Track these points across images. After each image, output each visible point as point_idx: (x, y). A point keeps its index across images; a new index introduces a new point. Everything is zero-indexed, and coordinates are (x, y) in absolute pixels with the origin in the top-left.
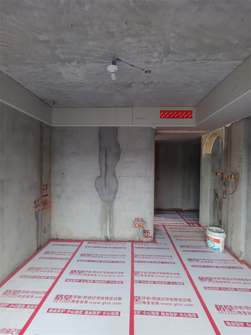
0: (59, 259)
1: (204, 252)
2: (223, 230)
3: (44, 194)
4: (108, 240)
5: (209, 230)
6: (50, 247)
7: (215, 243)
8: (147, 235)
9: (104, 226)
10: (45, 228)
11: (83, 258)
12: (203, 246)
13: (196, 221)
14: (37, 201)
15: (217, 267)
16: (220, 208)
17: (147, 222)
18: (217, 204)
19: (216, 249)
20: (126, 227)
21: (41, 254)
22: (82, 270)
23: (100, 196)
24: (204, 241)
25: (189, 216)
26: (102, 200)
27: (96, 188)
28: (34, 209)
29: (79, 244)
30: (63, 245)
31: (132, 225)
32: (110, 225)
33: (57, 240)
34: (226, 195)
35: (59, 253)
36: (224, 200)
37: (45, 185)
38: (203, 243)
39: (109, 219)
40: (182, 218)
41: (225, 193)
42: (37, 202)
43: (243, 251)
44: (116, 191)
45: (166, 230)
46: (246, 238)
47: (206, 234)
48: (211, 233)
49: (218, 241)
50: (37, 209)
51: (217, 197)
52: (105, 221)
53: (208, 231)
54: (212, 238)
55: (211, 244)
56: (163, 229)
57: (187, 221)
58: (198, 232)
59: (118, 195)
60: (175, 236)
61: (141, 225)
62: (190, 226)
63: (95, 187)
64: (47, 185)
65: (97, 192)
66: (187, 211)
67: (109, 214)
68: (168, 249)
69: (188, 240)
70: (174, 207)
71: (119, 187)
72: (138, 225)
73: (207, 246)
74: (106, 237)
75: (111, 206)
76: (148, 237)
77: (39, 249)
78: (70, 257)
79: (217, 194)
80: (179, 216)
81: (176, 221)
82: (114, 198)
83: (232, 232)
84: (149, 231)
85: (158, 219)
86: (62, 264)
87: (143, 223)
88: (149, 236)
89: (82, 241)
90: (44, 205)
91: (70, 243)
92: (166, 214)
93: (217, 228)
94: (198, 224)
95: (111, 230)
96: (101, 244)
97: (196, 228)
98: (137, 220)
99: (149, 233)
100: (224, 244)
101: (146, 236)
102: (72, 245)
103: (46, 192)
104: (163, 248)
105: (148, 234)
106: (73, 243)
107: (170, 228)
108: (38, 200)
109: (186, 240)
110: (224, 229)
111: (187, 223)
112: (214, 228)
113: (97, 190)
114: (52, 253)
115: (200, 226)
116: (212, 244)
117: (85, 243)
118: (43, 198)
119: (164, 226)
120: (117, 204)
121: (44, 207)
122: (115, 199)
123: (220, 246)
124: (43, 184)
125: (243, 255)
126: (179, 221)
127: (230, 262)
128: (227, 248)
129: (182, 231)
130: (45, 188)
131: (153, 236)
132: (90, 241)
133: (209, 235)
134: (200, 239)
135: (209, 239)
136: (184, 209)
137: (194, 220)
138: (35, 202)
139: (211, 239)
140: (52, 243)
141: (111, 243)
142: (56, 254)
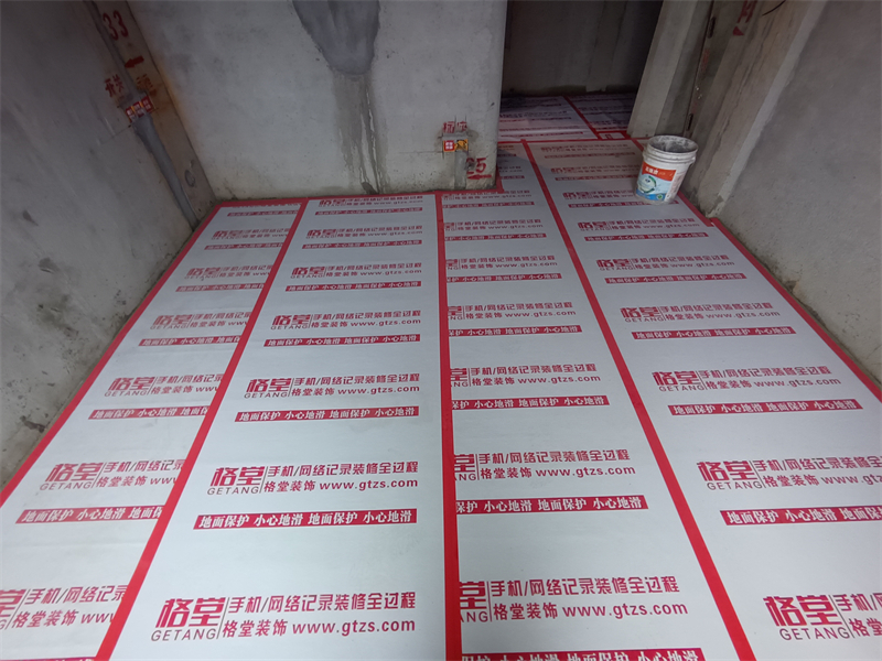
0: (256, 246)
1: (623, 204)
2: (691, 144)
3: (127, 57)
4: (371, 193)
5: (654, 146)
6: (221, 221)
7: (659, 181)
8: (478, 171)
9: (355, 153)
10: (187, 172)
11: (316, 240)
12: (624, 192)
13: (619, 122)
14: (112, 82)
15: (646, 237)
16: (708, 73)
17: (477, 134)
18: (703, 61)
19: (656, 195)
20: (419, 153)
21: (205, 238)
22: (322, 265)
23: (321, 49)
24: (629, 179)
25: (601, 108)
26: (331, 67)
27: (301, 18)
28: (120, 113)
29: (298, 207)
30: (255, 214)
31: (435, 145)
32: (371, 152)
33: (234, 201)
34: (747, 21)
35: (251, 233)
36: (735, 41)
37: (111, 15)
38: (626, 184)
39: (364, 132)
40: (582, 116)
41: (748, 11)
42: (116, 89)
43: (725, 197)
44: (373, 27)
45: (530, 156)
46: (752, 159)
47: (642, 158)
48: (657, 154)
49: (668, 175)
50: (129, 112)
51: (711, 35)
52: (356, 138)
53: (650, 149)
54: (655, 169)
55: (647, 184)
56: (523, 154)
57: (594, 126)
58: (618, 155)
59: (382, 43)
60: (553, 170)
61: (461, 143)
62: (600, 139)
63: (295, 13)
64: (116, 13)
65: (309, 37)
66: (599, 92)
67: (362, 117)
68: (533, 203)
69: (587, 178)
70: (562, 83)
71: (382, 8)
72: (454, 145)
73: (635, 189)
74: (366, 185)
75: (366, 88)
76: (481, 177)
77: (197, 227)
78: (283, 240)
79: (714, 20)
80: (571, 112)
81: (560, 128)
82: (371, 55)
83: (716, 148)
84: (484, 162)
85: (509, 124)
86: (269, 257)
87: (465, 138)
88: (483, 174)
89: (303, 201)
90: (147, 98)
91: (273, 208)
92: (535, 106)
93: (678, 139)
94: (624, 133)
95: (377, 165)
96: (356, 204)
97: (617, 144)
98: (449, 128)
99: (485, 165)
100: (681, 181)
101: (475, 173)
102: (280, 213)
103: (130, 45)
104: (519, 204)
105: (481, 168)
106: (280, 208)
107: (543, 149)
108: (117, 79)
109: (581, 178)
110: (696, 141)
111: (593, 130)
112: (669, 140)
113: (306, 24)
114: (233, 234)
115: (627, 137)
116: (651, 184)
117: (313, 205)
118: (130, 70)
119: (524, 142)
120: (384, 77)
121: (150, 103)
122: (375, 59)
123: (667, 188)
124: (102, 13)
125: (721, 205)
126: (571, 128)
127: (680, 223)
128: (686, 193)
129: (573, 156)
130: (119, 29)
131: (493, 174)
132: (325, 198)
133: (649, 162)
134: (620, 173)
135: (645, 172)
136: (590, 89)
137: (615, 121)
138: (109, 88)
139: (651, 171)
140: (224, 211)
141: (383, 199)
142: (246, 236)
